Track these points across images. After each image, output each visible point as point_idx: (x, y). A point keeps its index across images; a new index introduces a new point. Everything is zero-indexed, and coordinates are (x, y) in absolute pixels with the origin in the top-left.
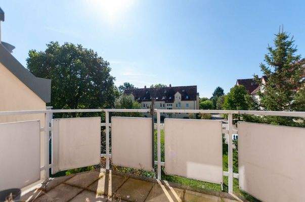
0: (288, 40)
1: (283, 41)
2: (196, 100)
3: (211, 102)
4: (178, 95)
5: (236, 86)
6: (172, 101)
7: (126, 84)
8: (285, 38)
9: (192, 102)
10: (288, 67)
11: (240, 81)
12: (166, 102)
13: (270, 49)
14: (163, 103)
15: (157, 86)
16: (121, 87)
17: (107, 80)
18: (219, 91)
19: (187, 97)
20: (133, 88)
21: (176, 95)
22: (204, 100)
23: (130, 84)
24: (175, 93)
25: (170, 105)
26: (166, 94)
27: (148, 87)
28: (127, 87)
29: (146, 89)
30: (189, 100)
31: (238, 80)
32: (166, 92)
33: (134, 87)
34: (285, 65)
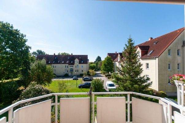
0: (133, 42)
1: (131, 42)
2: (87, 63)
3: (95, 65)
4: (77, 61)
5: (107, 57)
6: (73, 64)
7: (38, 51)
8: (131, 41)
9: (85, 65)
10: (133, 55)
11: (109, 54)
12: (69, 65)
13: (126, 45)
14: (67, 65)
15: (63, 54)
16: (34, 53)
17: (23, 49)
18: (99, 59)
19: (82, 62)
20: (44, 54)
21: (75, 60)
22: (92, 63)
23: (42, 51)
24: (75, 59)
25: (72, 66)
26: (69, 59)
27: (57, 54)
28: (40, 53)
29: (55, 56)
30: (83, 63)
31: (108, 54)
32: (69, 58)
33: (46, 53)
34: (132, 54)
